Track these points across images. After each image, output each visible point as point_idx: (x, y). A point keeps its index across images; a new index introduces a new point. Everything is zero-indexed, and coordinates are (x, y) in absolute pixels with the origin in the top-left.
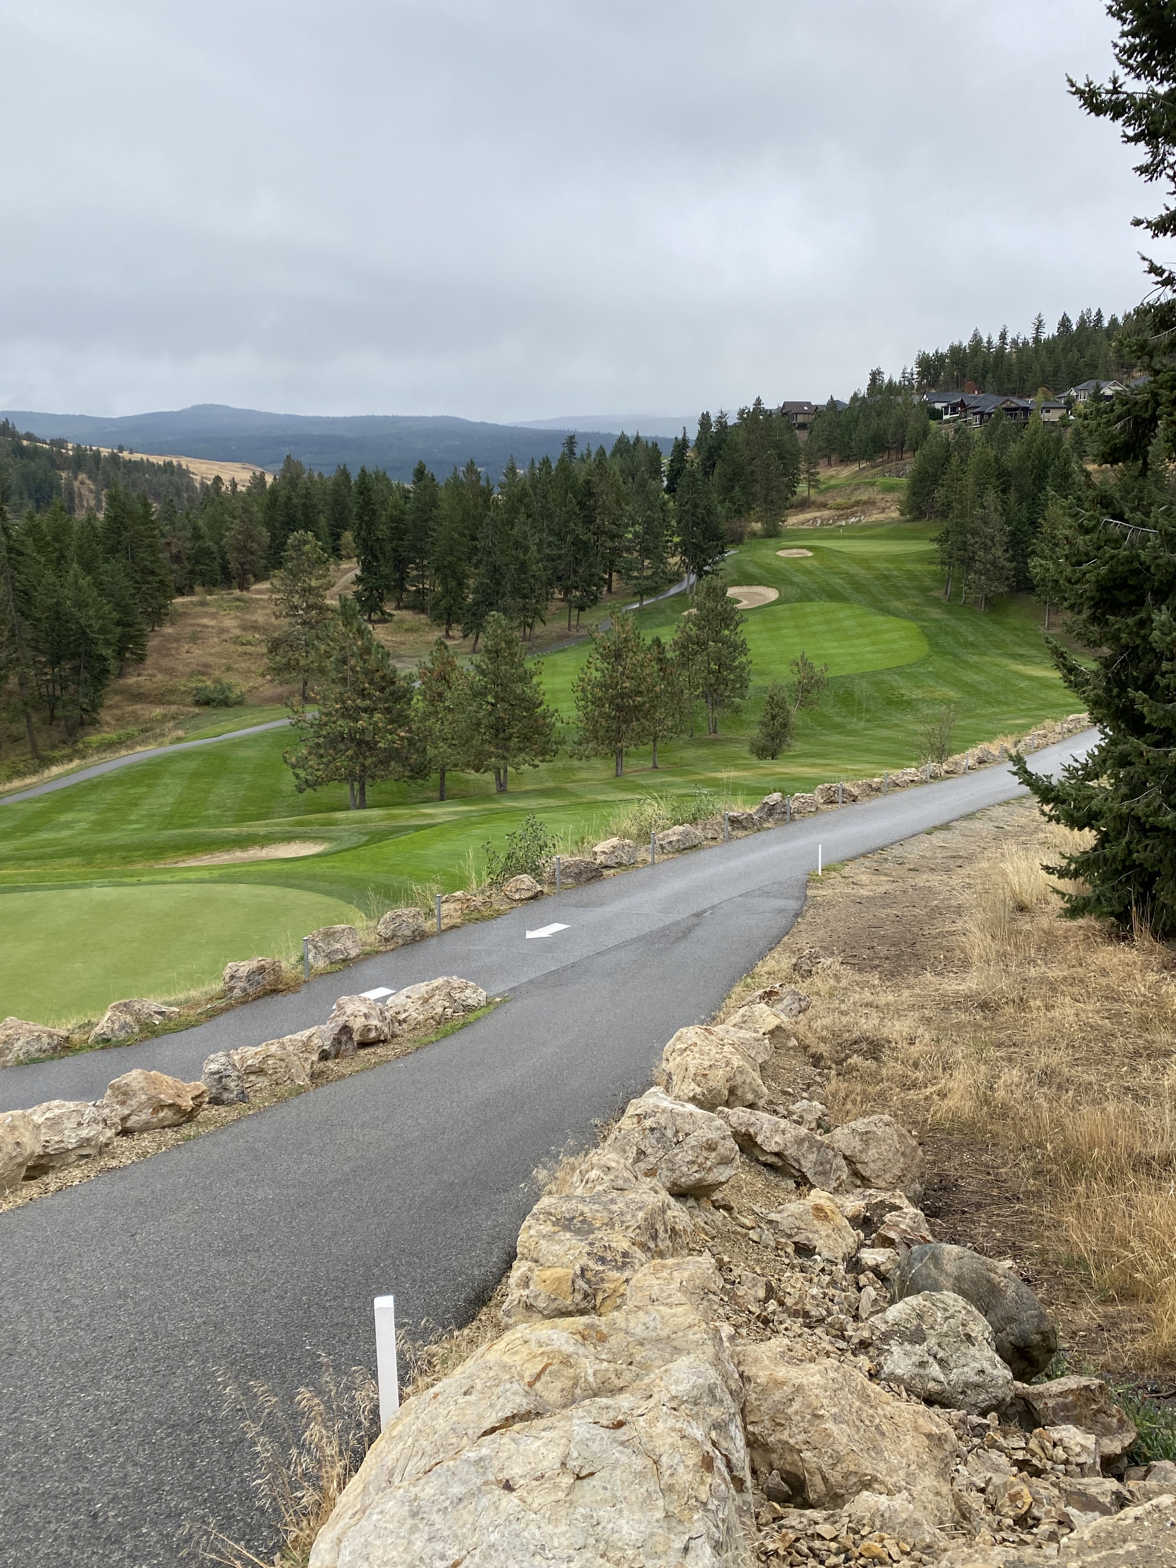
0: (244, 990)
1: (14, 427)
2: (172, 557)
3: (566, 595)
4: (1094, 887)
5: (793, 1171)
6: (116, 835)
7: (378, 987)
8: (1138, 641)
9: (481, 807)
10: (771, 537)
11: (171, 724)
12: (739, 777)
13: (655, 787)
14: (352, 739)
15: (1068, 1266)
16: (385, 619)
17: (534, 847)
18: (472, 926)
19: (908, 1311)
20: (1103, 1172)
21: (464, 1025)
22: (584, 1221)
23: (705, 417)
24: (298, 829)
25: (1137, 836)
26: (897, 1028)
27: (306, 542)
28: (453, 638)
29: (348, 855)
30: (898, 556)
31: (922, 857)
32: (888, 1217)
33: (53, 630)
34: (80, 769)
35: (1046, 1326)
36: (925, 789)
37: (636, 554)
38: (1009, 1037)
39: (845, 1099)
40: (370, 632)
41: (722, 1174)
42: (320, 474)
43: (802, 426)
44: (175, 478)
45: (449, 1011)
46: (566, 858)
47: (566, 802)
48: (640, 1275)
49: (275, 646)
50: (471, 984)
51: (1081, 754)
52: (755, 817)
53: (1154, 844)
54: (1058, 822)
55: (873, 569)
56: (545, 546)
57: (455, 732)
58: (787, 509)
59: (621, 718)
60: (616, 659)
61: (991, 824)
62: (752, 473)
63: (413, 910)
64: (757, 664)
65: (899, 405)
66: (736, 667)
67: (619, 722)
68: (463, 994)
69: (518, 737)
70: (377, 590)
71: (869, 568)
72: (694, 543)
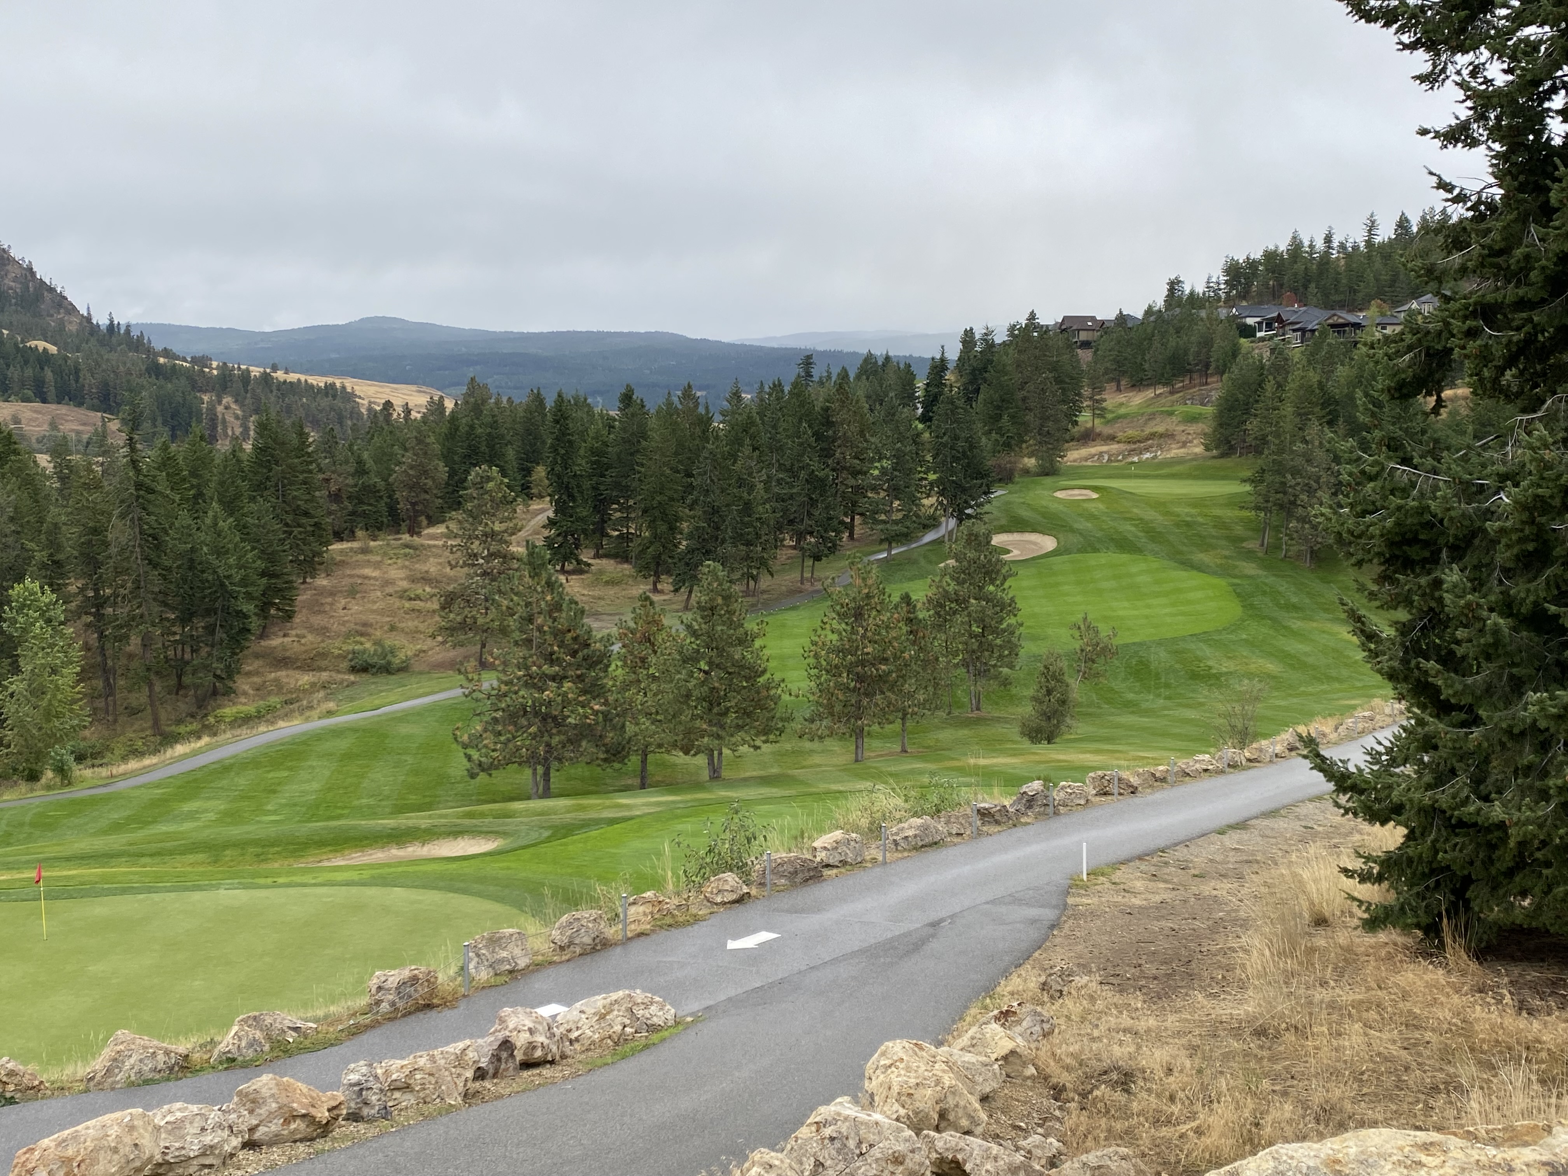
0: (393, 1004)
1: (149, 341)
2: (330, 495)
3: (798, 541)
4: (1399, 894)
6: (251, 828)
7: (548, 1001)
8: (1432, 605)
9: (688, 797)
10: (1047, 474)
11: (321, 694)
12: (1006, 765)
13: (896, 775)
14: (536, 713)
16: (581, 569)
17: (741, 838)
18: (664, 933)
21: (646, 1047)
23: (969, 334)
24: (467, 822)
25: (1443, 833)
26: (1156, 1056)
27: (489, 479)
28: (661, 592)
29: (526, 854)
30: (1203, 499)
31: (1211, 861)
33: (185, 581)
34: (210, 747)
36: (1221, 780)
37: (883, 494)
38: (1286, 1068)
40: (561, 585)
42: (509, 399)
43: (1086, 345)
44: (338, 403)
45: (630, 1030)
46: (780, 855)
47: (793, 792)
49: (449, 601)
50: (657, 999)
51: (1386, 737)
52: (1011, 810)
53: (1463, 843)
54: (1355, 815)
55: (1173, 514)
56: (774, 483)
57: (660, 706)
58: (1067, 442)
59: (862, 690)
60: (856, 619)
61: (1299, 823)
62: (1024, 399)
63: (595, 913)
64: (1029, 627)
65: (1202, 320)
66: (1004, 631)
67: (859, 695)
68: (646, 1011)
69: (736, 712)
70: (573, 535)
71: (1168, 513)
72: (953, 481)
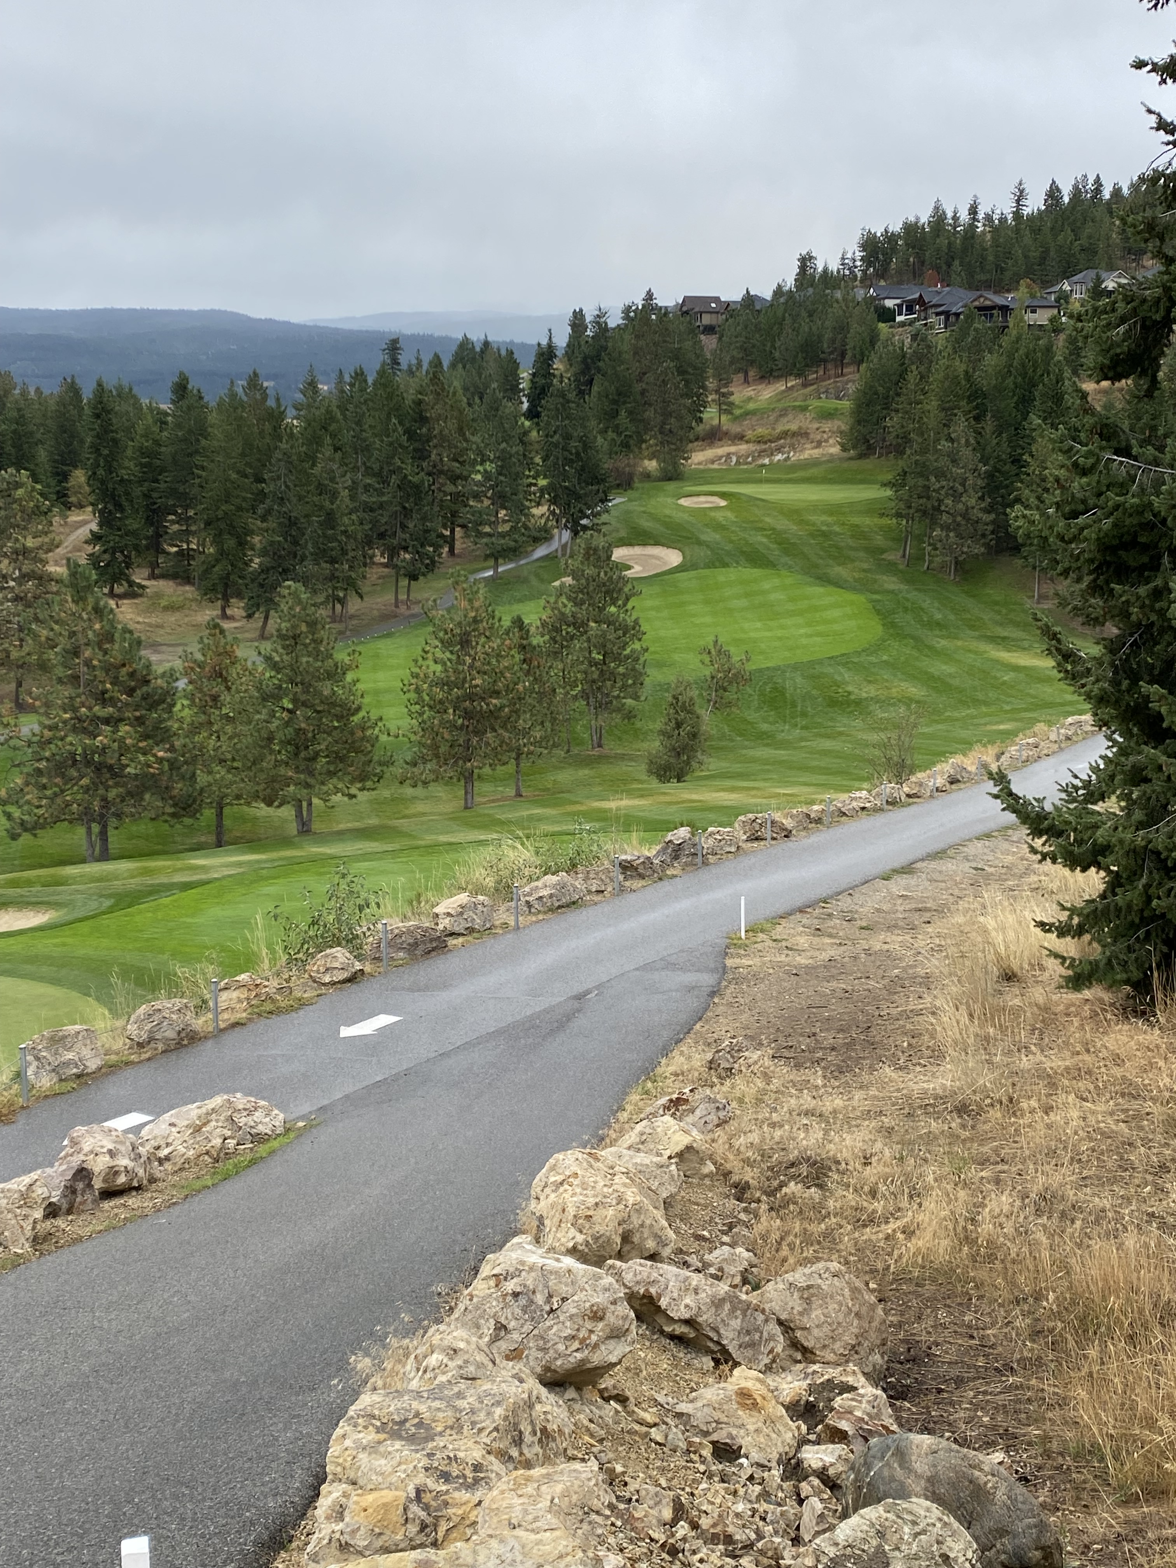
3: (391, 558)
4: (1104, 946)
5: (711, 1344)
7: (128, 1111)
8: (1154, 617)
9: (274, 855)
10: (670, 479)
12: (633, 807)
13: (520, 823)
14: (88, 763)
15: (1076, 1457)
16: (134, 592)
17: (349, 907)
18: (263, 1022)
19: (865, 1528)
20: (1121, 1328)
21: (253, 1162)
22: (420, 1425)
23: (578, 316)
24: (11, 891)
25: (1157, 877)
26: (848, 1142)
27: (18, 485)
28: (231, 618)
29: (85, 927)
30: (840, 506)
31: (878, 910)
32: (838, 1402)
35: (1048, 1539)
36: (880, 820)
37: (487, 502)
38: (996, 1151)
39: (779, 1244)
40: (112, 610)
41: (613, 1352)
42: (38, 390)
43: (709, 330)
45: (231, 1143)
46: (396, 924)
47: (397, 846)
48: (495, 1492)
50: (262, 1103)
51: (1081, 770)
52: (656, 861)
54: (1054, 861)
55: (807, 523)
56: (360, 490)
57: (237, 751)
58: (691, 442)
59: (471, 728)
60: (462, 647)
61: (968, 864)
62: (643, 393)
63: (178, 1002)
64: (655, 653)
65: (837, 301)
66: (627, 657)
67: (467, 733)
68: (250, 1118)
69: (327, 756)
70: (122, 552)
71: (801, 522)
72: (566, 488)
